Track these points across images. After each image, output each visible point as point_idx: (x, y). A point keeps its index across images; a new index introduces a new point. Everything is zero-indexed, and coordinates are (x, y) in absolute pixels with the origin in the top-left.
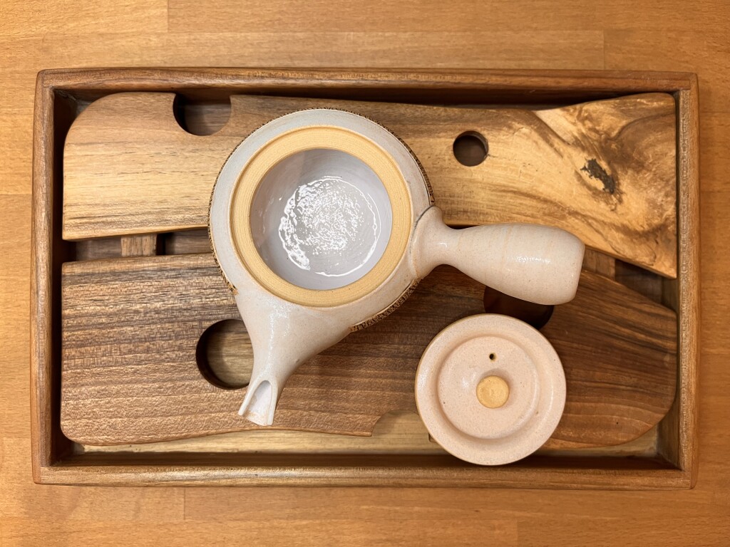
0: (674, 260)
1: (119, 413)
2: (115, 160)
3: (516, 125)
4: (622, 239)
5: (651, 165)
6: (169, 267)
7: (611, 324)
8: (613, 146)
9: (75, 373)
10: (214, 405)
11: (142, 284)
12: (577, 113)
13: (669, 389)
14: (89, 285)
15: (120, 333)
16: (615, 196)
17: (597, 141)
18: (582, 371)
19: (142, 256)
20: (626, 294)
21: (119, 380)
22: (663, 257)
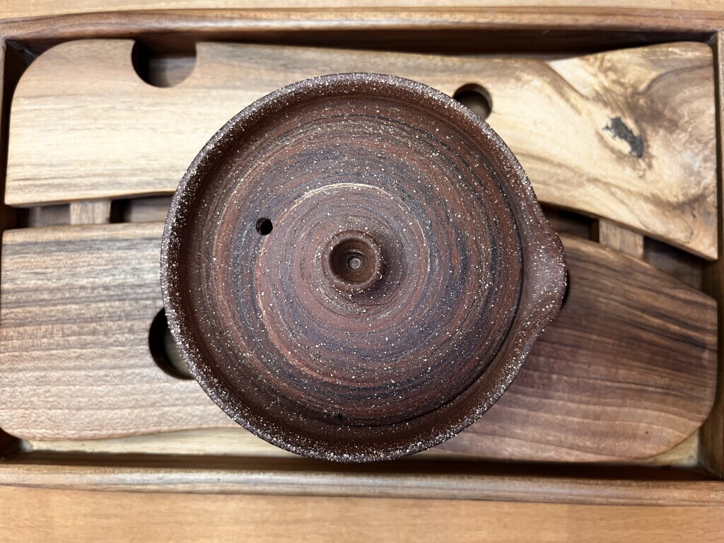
0: (714, 238)
1: (58, 403)
2: (65, 115)
3: (526, 77)
4: (652, 212)
5: (686, 125)
6: (121, 237)
7: (638, 313)
8: (642, 102)
9: (13, 356)
10: (167, 397)
11: (90, 256)
12: (598, 63)
13: (707, 393)
14: (30, 255)
15: (64, 312)
16: (644, 160)
17: (622, 95)
18: (602, 369)
19: (94, 224)
20: (656, 277)
21: (61, 365)
22: (701, 233)
